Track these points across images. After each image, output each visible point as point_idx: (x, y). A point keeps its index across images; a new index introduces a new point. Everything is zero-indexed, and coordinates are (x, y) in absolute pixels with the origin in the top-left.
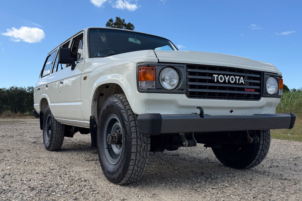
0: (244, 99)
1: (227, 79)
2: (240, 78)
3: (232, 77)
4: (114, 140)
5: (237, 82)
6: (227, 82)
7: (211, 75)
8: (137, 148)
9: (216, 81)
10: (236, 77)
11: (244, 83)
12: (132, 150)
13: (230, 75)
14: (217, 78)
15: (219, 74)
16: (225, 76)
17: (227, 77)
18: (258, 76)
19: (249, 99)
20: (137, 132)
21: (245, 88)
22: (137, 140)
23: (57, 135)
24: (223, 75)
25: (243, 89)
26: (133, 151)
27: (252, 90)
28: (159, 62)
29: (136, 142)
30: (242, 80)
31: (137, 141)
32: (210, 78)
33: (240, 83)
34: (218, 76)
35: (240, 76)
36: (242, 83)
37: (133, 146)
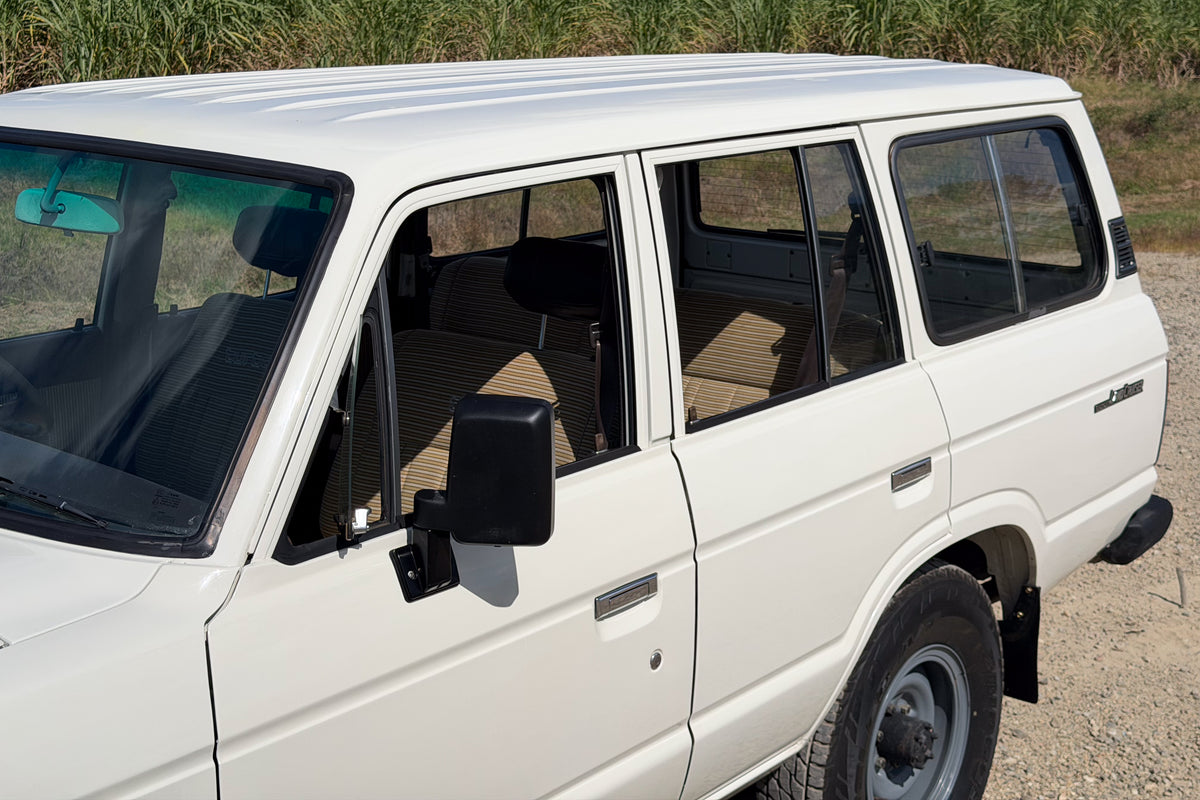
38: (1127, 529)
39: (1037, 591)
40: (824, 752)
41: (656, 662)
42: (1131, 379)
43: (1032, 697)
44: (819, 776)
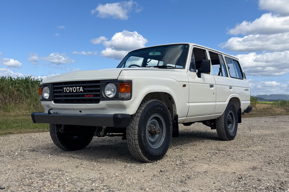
0: (89, 102)
1: (71, 90)
2: (80, 88)
3: (75, 88)
5: (78, 91)
6: (71, 91)
9: (65, 92)
10: (77, 88)
11: (83, 91)
13: (73, 87)
14: (66, 89)
15: (67, 87)
16: (70, 88)
17: (71, 88)
18: (99, 84)
19: (87, 102)
21: (85, 95)
24: (69, 87)
25: (83, 96)
27: (90, 96)
28: (43, 84)
30: (81, 89)
33: (80, 91)
34: (66, 88)
35: (80, 87)
36: (81, 91)
38: (248, 108)
39: (241, 108)
40: (224, 117)
41: (214, 94)
42: (248, 89)
43: (241, 122)
44: (223, 119)
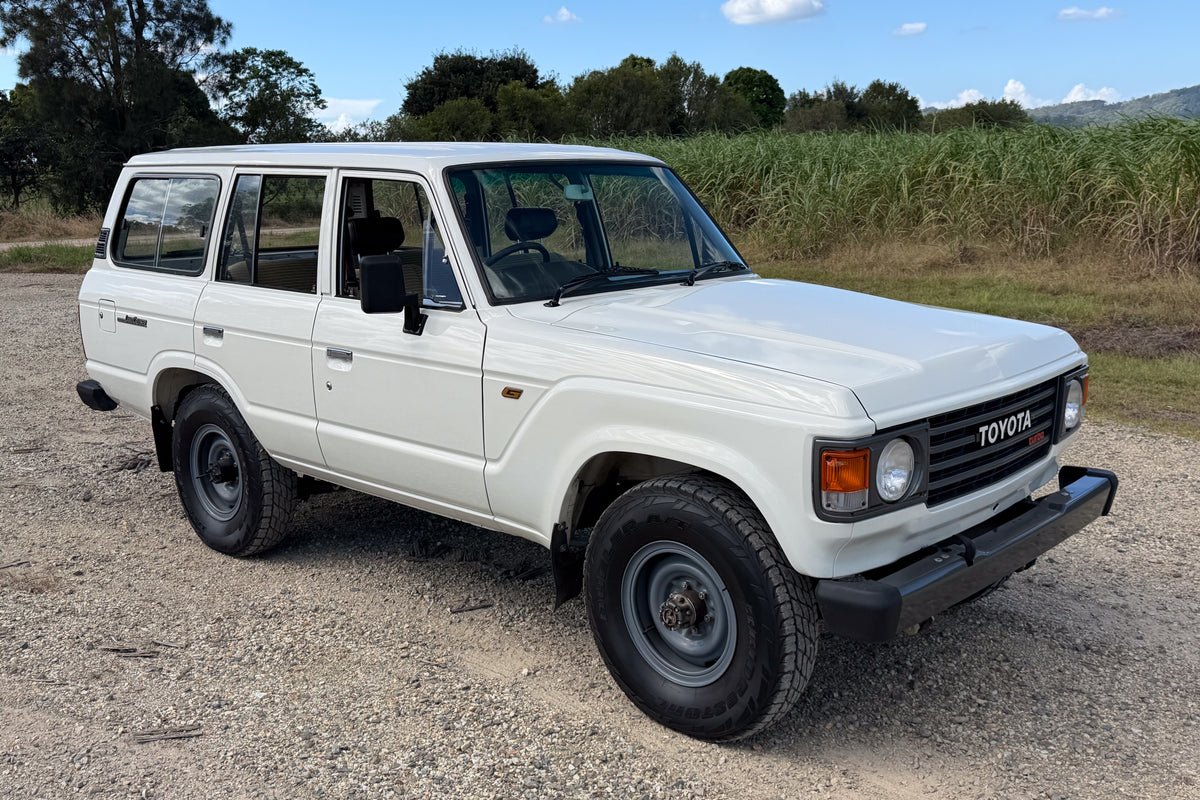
1: (1003, 429)
2: (1025, 414)
3: (1013, 418)
4: (687, 619)
5: (1019, 429)
6: (1002, 436)
7: (974, 430)
8: (796, 661)
10: (1018, 416)
11: (1029, 426)
12: (784, 667)
13: (1009, 416)
14: (987, 433)
16: (1001, 423)
17: (1003, 424)
18: (1049, 392)
20: (797, 617)
21: (1029, 437)
22: (797, 638)
23: (275, 508)
26: (786, 670)
27: (1039, 437)
28: (877, 432)
29: (794, 645)
30: (1027, 419)
31: (796, 643)
32: (970, 439)
33: (1024, 428)
34: (989, 427)
35: (1026, 410)
36: (1026, 426)
37: (787, 658)
